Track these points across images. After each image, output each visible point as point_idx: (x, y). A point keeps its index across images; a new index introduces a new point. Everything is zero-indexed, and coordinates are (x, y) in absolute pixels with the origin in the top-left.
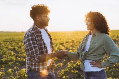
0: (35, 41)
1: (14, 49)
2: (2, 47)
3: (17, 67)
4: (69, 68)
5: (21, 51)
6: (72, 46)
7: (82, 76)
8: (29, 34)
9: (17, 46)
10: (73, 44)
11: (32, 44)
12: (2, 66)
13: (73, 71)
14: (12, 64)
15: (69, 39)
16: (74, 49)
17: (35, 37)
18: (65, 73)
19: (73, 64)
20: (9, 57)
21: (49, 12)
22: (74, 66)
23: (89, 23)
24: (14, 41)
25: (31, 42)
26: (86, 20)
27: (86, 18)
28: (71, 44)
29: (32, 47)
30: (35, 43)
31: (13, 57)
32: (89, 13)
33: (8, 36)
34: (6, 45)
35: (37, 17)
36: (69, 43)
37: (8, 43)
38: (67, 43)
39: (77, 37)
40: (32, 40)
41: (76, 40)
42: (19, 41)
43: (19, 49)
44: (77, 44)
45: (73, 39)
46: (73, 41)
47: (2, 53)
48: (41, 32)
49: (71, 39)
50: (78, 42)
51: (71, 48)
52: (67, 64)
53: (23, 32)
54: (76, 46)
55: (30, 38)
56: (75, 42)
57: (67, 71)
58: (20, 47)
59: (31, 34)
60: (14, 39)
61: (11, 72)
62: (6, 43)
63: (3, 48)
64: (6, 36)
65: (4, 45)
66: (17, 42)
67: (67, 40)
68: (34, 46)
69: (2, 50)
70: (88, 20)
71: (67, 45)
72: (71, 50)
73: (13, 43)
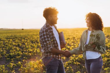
0: (49, 36)
1: (19, 45)
2: (6, 43)
3: (25, 61)
4: (72, 61)
5: (25, 47)
6: (73, 42)
7: (83, 67)
8: (44, 30)
9: (21, 43)
10: (74, 40)
11: (46, 38)
12: (11, 59)
13: (75, 63)
14: (20, 57)
15: (70, 36)
16: (75, 45)
17: (49, 32)
18: (68, 64)
19: (76, 58)
20: (15, 52)
21: (58, 13)
22: (76, 59)
23: (88, 21)
24: (16, 38)
25: (46, 36)
26: (86, 19)
27: (86, 17)
28: (72, 40)
29: (46, 40)
30: (48, 37)
31: (20, 52)
32: (89, 13)
33: (9, 33)
34: (10, 41)
35: (49, 17)
36: (70, 39)
37: (11, 40)
38: (68, 40)
39: (77, 34)
40: (47, 35)
41: (77, 36)
42: (21, 38)
43: (23, 45)
44: (78, 41)
45: (74, 36)
46: (74, 38)
47: (9, 48)
48: (52, 29)
49: (72, 36)
50: (78, 38)
51: (72, 44)
52: (70, 58)
53: (23, 29)
54: (77, 42)
55: (45, 33)
56: (76, 38)
57: (70, 63)
58: (24, 44)
59: (45, 31)
60: (16, 36)
61: (20, 64)
62: (8, 40)
63: (8, 44)
64: (6, 33)
65: (7, 42)
66: (20, 39)
67: (68, 37)
68: (48, 39)
69: (8, 46)
70: (88, 19)
71: (69, 41)
72: (73, 45)
73: (16, 40)
